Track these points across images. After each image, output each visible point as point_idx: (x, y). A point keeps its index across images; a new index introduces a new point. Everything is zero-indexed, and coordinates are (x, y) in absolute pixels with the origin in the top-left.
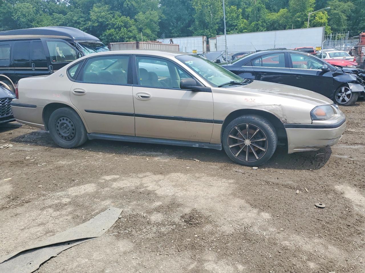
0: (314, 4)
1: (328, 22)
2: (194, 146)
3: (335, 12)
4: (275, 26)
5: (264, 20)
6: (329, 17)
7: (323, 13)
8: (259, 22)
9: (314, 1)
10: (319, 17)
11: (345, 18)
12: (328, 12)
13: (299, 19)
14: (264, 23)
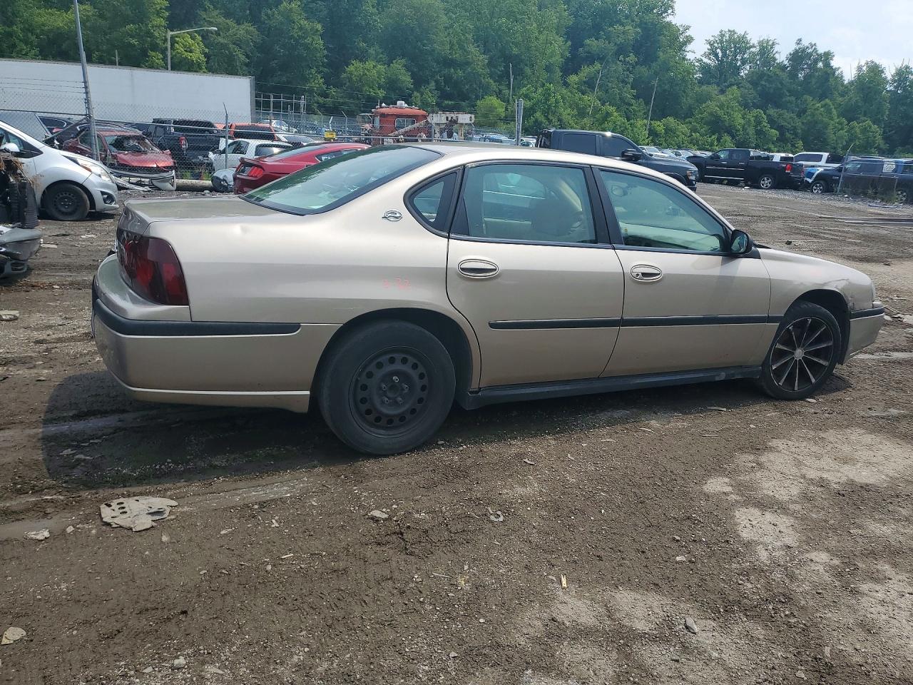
0: (167, 9)
1: (207, 62)
2: (717, 379)
3: (221, 40)
4: (64, 47)
5: (31, 25)
6: (207, 50)
7: (193, 38)
8: (15, 28)
9: (167, 4)
10: (185, 46)
11: (243, 58)
12: (202, 36)
13: (134, 41)
14: (30, 35)
